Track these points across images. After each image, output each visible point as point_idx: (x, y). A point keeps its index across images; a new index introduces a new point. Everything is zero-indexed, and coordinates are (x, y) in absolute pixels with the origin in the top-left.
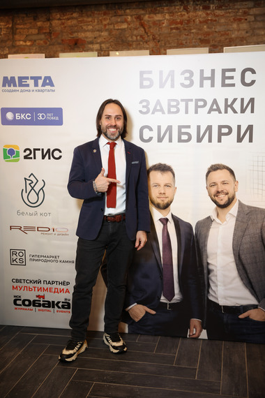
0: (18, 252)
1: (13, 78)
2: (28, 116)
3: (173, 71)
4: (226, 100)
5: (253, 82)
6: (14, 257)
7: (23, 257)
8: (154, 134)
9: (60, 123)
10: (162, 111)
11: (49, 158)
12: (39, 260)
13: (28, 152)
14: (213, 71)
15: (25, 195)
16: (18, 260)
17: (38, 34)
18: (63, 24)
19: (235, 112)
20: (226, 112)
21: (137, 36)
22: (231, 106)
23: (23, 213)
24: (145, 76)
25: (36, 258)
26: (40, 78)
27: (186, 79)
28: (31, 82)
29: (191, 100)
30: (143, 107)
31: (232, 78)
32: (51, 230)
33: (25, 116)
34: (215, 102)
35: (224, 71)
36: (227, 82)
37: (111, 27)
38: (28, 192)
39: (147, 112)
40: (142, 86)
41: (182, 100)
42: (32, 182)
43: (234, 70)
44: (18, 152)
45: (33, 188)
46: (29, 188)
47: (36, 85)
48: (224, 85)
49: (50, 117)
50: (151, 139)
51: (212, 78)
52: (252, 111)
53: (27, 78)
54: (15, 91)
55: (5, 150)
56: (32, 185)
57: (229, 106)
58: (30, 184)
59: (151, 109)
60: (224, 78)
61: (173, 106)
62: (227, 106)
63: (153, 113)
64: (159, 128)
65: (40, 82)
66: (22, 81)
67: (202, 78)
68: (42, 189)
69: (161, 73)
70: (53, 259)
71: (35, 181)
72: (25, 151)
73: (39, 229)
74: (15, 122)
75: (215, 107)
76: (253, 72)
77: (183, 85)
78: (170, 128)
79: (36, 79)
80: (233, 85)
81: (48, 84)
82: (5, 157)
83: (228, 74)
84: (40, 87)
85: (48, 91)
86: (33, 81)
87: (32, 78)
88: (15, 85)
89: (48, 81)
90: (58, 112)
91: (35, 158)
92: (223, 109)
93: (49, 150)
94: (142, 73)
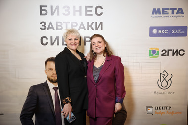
3: (59, 6)
4: (88, 23)
5: (102, 14)
8: (49, 41)
10: (53, 28)
14: (80, 7)
19: (93, 29)
20: (88, 29)
22: (91, 26)
24: (43, 8)
27: (66, 11)
29: (69, 22)
30: (42, 26)
31: (91, 11)
34: (82, 24)
35: (86, 7)
36: (88, 13)
39: (45, 29)
40: (41, 14)
41: (64, 22)
43: (91, 7)
48: (86, 15)
50: (47, 44)
51: (80, 11)
52: (102, 29)
57: (90, 26)
59: (47, 27)
60: (86, 11)
61: (59, 26)
62: (88, 26)
63: (48, 29)
64: (52, 37)
67: (75, 11)
69: (52, 7)
75: (82, 26)
76: (102, 8)
77: (64, 14)
78: (57, 38)
80: (91, 15)
83: (88, 9)
92: (86, 28)
94: (41, 7)
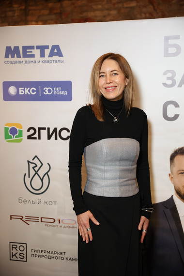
0: (18, 245)
1: (17, 48)
2: (33, 91)
6: (14, 251)
7: (24, 252)
9: (69, 98)
11: (56, 139)
12: (42, 256)
13: (32, 131)
15: (28, 180)
16: (18, 255)
17: (49, 14)
18: (73, 4)
21: (145, 14)
23: (25, 201)
25: (39, 254)
26: (47, 47)
28: (37, 52)
30: (168, 78)
32: (57, 222)
33: (29, 91)
37: (120, 5)
38: (31, 177)
39: (173, 85)
40: (167, 54)
42: (36, 166)
44: (21, 132)
45: (36, 173)
46: (32, 172)
47: (43, 55)
49: (58, 91)
50: (176, 117)
53: (32, 47)
54: (19, 62)
55: (6, 129)
56: (36, 169)
58: (33, 168)
59: (178, 81)
63: (180, 86)
65: (47, 52)
66: (27, 52)
68: (47, 173)
70: (58, 256)
71: (39, 164)
72: (29, 130)
73: (43, 220)
74: (18, 98)
79: (42, 49)
81: (56, 54)
82: (7, 137)
84: (47, 58)
85: (56, 62)
86: (39, 50)
87: (38, 47)
88: (19, 56)
89: (56, 51)
90: (67, 86)
91: (39, 138)
93: (55, 130)
94: (167, 39)
